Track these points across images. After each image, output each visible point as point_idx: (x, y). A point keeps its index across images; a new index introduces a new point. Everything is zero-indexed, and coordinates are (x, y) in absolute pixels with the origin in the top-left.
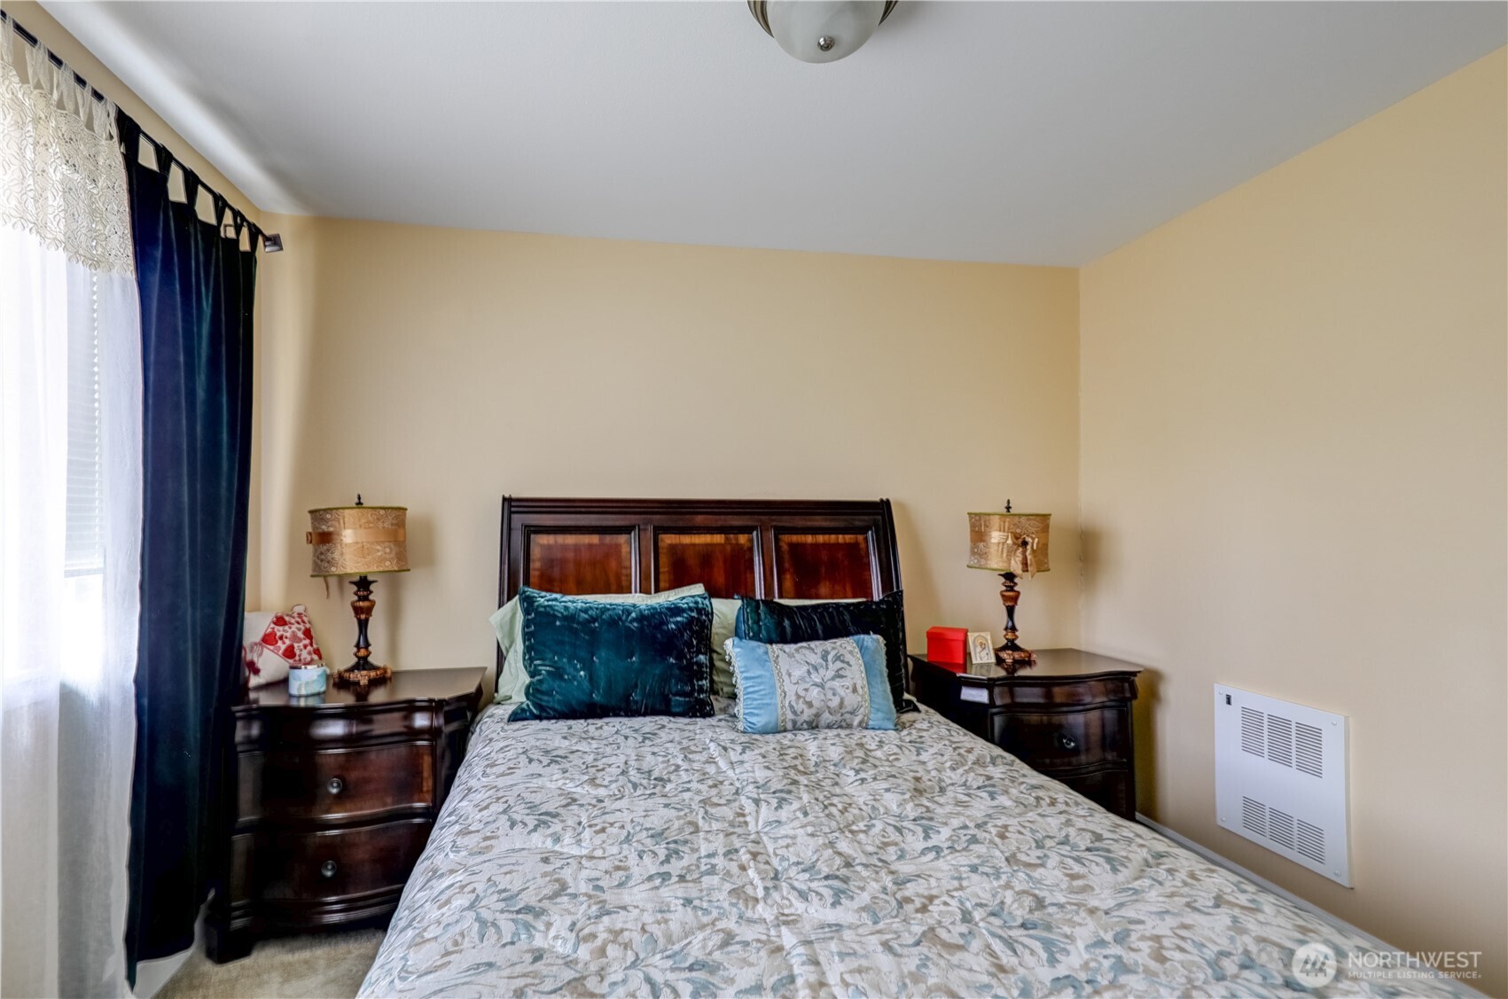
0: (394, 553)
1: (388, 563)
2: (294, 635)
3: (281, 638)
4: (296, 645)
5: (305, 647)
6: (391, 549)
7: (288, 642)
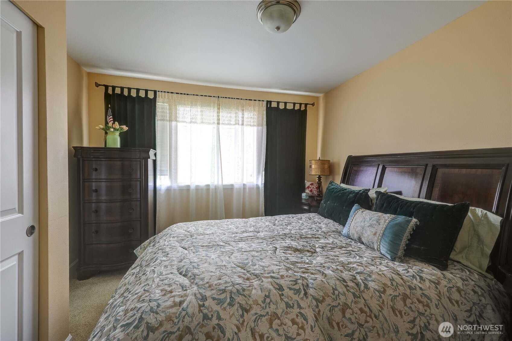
0: (320, 171)
1: (318, 173)
2: (313, 187)
3: (310, 188)
4: (313, 190)
5: (315, 190)
6: (319, 170)
7: (311, 189)
